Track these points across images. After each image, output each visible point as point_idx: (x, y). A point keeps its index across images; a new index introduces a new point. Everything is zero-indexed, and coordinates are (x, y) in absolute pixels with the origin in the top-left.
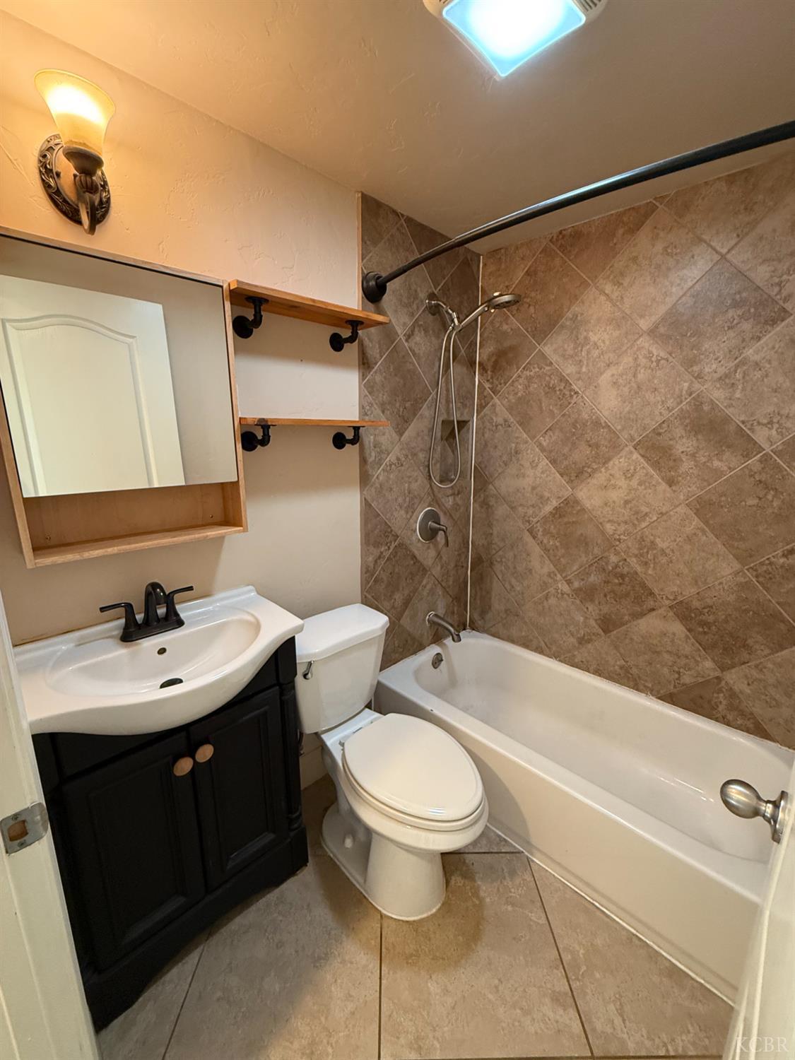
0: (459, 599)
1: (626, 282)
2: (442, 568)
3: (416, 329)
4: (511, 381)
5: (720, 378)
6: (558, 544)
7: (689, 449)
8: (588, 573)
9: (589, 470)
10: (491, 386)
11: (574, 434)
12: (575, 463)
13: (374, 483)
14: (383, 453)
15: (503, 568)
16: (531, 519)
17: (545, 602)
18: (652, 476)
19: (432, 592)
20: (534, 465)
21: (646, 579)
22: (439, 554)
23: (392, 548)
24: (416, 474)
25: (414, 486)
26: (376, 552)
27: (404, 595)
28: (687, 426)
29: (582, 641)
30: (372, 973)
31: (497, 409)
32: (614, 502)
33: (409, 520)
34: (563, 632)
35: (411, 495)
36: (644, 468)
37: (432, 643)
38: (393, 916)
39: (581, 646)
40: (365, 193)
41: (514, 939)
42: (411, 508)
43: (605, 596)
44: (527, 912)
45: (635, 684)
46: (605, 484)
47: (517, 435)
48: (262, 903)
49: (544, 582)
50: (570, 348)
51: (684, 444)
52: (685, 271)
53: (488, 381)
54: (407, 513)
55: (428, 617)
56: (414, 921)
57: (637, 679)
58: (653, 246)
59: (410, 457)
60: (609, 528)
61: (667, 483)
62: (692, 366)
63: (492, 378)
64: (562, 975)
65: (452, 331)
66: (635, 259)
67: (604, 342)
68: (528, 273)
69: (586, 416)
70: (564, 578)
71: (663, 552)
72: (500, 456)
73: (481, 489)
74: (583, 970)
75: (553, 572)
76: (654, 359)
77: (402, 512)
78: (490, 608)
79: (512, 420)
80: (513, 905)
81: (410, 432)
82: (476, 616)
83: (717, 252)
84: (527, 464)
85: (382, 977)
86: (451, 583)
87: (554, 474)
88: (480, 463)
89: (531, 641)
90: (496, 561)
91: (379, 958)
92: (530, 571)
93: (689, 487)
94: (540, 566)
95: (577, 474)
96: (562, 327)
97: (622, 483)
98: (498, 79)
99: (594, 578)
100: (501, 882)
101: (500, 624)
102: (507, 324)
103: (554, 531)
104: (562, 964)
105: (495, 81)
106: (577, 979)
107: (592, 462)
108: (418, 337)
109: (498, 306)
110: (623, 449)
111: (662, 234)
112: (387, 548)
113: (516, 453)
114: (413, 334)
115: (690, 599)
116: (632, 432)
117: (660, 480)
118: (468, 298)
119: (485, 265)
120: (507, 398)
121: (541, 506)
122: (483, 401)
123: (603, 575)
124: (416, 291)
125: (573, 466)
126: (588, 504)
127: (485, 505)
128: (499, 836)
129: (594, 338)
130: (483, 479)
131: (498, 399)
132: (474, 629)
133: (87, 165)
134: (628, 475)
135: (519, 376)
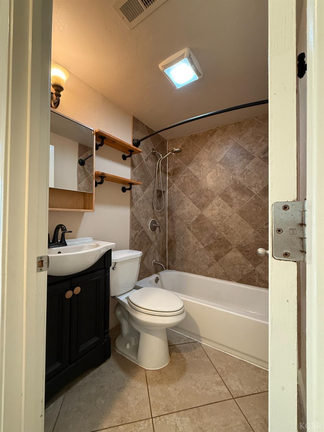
0: (164, 256)
1: (211, 149)
2: (158, 243)
3: (149, 158)
4: (179, 178)
5: (240, 175)
6: (198, 231)
7: (235, 195)
8: (209, 240)
9: (206, 205)
10: (172, 180)
11: (200, 193)
12: (202, 203)
13: (135, 206)
14: (138, 197)
15: (180, 243)
16: (188, 223)
17: (195, 253)
18: (225, 205)
19: (154, 252)
20: (188, 205)
21: (228, 239)
22: (156, 237)
23: (141, 231)
24: (148, 206)
25: (148, 210)
26: (135, 232)
27: (144, 251)
28: (233, 188)
29: (210, 266)
30: (144, 389)
31: (175, 187)
32: (215, 214)
33: (147, 222)
34: (202, 263)
35: (147, 213)
36: (222, 202)
37: (154, 273)
38: (150, 369)
39: (209, 268)
40: (134, 116)
41: (199, 368)
42: (147, 218)
43: (215, 247)
44: (202, 359)
45: (229, 279)
46: (211, 209)
47: (182, 195)
48: (92, 374)
49: (195, 246)
50: (197, 168)
51: (233, 194)
52: (227, 146)
53: (171, 178)
54: (146, 219)
55: (153, 262)
56: (159, 369)
57: (229, 276)
58: (218, 139)
59: (147, 200)
60: (214, 223)
61: (230, 206)
62: (232, 171)
63: (172, 177)
64: (218, 376)
65: (160, 160)
66: (213, 143)
67: (207, 165)
68: (182, 146)
69: (204, 188)
70: (201, 243)
71: (232, 229)
72: (177, 203)
73: (170, 215)
74: (225, 373)
75: (197, 241)
76: (222, 170)
77: (144, 219)
78: (175, 259)
79: (180, 190)
80: (197, 358)
81: (147, 191)
82: (170, 264)
83: (234, 141)
84: (186, 205)
85: (149, 390)
86: (161, 249)
87: (195, 207)
88: (170, 206)
89: (192, 269)
90: (177, 240)
91: (146, 383)
92: (189, 242)
93: (237, 207)
94: (192, 240)
95: (202, 207)
96: (194, 161)
97: (217, 208)
98: (177, 89)
99: (211, 242)
100: (191, 352)
101: (180, 265)
102: (177, 161)
103: (197, 227)
104: (218, 372)
105: (176, 89)
106: (224, 376)
107: (207, 202)
108: (149, 161)
109: (175, 152)
110: (216, 197)
111: (220, 137)
112: (139, 231)
113: (182, 201)
114: (147, 160)
115: (242, 244)
116: (218, 192)
117: (228, 206)
118: (164, 152)
119: (169, 144)
120: (178, 183)
121: (191, 218)
122: (170, 185)
123: (214, 240)
124: (148, 147)
125: (201, 204)
126: (206, 216)
127: (172, 220)
128: (188, 338)
129: (204, 164)
130: (171, 211)
131: (175, 184)
132: (169, 269)
133: (59, 89)
134: (218, 205)
135: (182, 176)
